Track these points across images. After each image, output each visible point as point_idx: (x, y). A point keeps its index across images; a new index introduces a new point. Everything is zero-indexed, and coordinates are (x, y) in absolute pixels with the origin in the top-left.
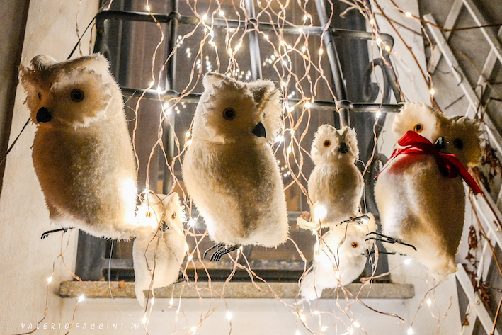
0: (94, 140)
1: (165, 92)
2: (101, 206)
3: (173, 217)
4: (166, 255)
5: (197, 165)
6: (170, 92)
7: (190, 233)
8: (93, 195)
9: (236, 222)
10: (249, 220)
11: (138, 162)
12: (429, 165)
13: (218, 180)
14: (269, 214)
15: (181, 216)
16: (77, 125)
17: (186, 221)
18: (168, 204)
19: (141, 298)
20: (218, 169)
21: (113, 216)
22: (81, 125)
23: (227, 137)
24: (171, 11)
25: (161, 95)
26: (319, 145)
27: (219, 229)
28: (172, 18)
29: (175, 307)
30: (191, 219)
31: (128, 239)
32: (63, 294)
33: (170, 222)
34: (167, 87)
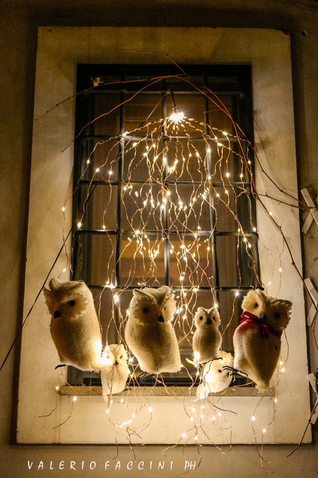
0: (81, 325)
1: (114, 287)
2: (85, 357)
3: (121, 357)
4: (118, 377)
5: (131, 334)
6: (117, 287)
7: (130, 364)
8: (81, 351)
9: (151, 363)
10: (157, 363)
11: (102, 329)
12: (255, 331)
13: (141, 343)
14: (168, 359)
15: (125, 356)
16: (72, 319)
17: (128, 359)
18: (118, 351)
19: (106, 398)
20: (141, 338)
21: (91, 361)
22: (75, 319)
23: (144, 323)
24: (118, 228)
25: (113, 289)
26: (198, 319)
27: (144, 365)
28: (119, 233)
29: (124, 403)
30: (130, 357)
31: (98, 372)
32: (62, 394)
33: (120, 360)
34: (116, 285)
